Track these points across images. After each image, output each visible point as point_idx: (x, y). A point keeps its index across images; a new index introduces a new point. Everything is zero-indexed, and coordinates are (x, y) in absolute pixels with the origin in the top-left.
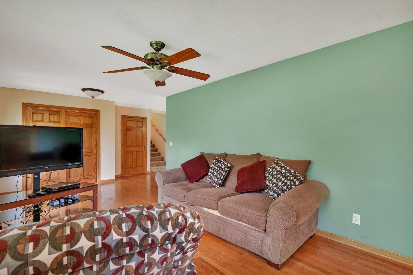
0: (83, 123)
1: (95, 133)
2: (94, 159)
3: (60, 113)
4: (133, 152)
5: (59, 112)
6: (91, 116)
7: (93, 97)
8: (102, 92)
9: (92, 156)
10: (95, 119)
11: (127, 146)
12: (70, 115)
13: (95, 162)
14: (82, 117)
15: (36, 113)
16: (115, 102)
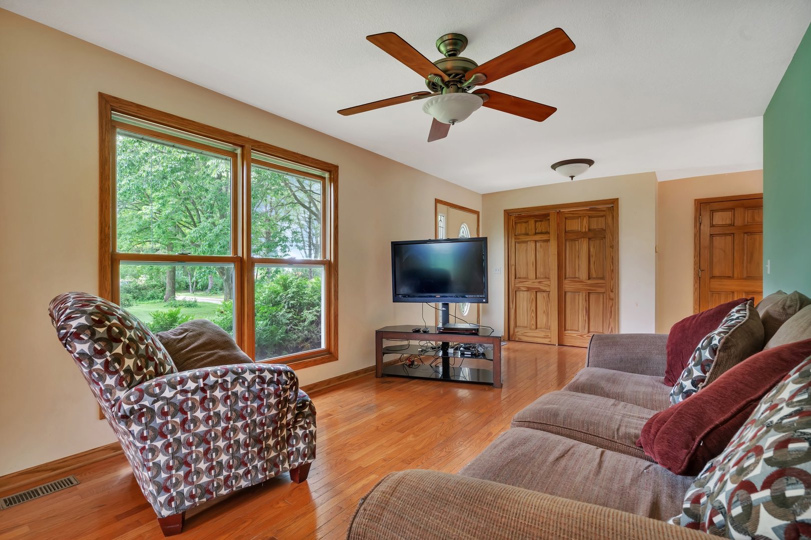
0: (587, 230)
1: (611, 247)
2: (608, 301)
3: (549, 218)
4: (733, 292)
5: (548, 215)
6: (602, 214)
7: (572, 177)
8: (590, 162)
9: (604, 294)
10: (610, 219)
11: (713, 277)
12: (566, 218)
13: (611, 307)
14: (585, 219)
15: (519, 223)
16: (655, 172)
